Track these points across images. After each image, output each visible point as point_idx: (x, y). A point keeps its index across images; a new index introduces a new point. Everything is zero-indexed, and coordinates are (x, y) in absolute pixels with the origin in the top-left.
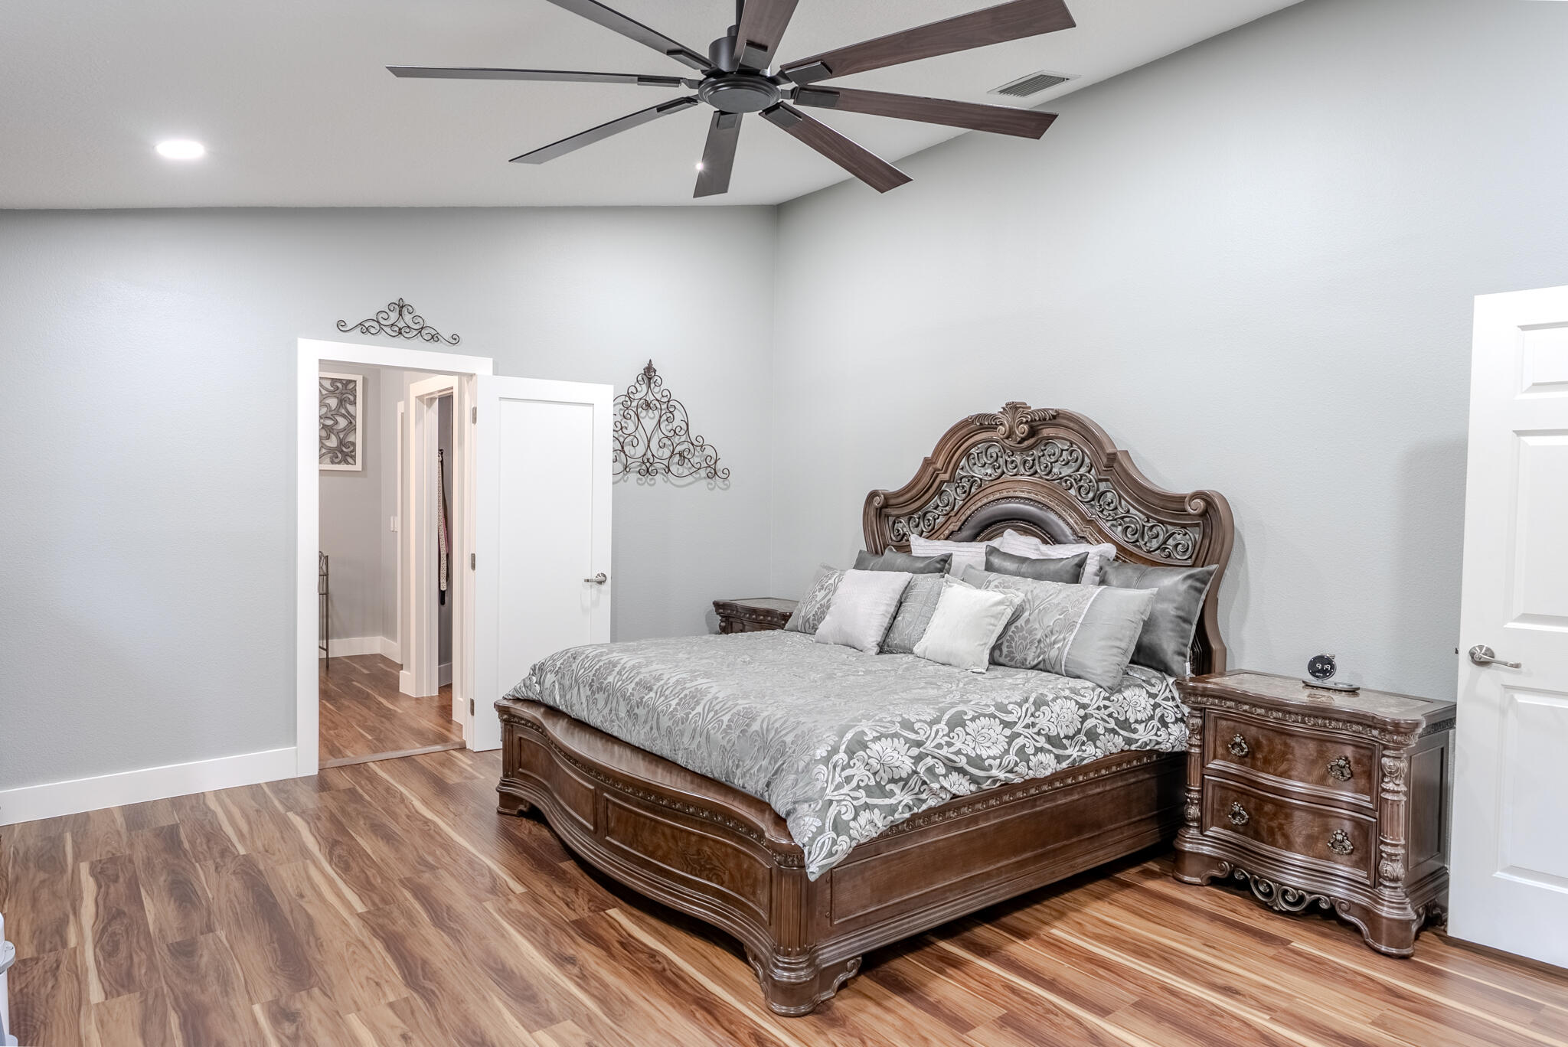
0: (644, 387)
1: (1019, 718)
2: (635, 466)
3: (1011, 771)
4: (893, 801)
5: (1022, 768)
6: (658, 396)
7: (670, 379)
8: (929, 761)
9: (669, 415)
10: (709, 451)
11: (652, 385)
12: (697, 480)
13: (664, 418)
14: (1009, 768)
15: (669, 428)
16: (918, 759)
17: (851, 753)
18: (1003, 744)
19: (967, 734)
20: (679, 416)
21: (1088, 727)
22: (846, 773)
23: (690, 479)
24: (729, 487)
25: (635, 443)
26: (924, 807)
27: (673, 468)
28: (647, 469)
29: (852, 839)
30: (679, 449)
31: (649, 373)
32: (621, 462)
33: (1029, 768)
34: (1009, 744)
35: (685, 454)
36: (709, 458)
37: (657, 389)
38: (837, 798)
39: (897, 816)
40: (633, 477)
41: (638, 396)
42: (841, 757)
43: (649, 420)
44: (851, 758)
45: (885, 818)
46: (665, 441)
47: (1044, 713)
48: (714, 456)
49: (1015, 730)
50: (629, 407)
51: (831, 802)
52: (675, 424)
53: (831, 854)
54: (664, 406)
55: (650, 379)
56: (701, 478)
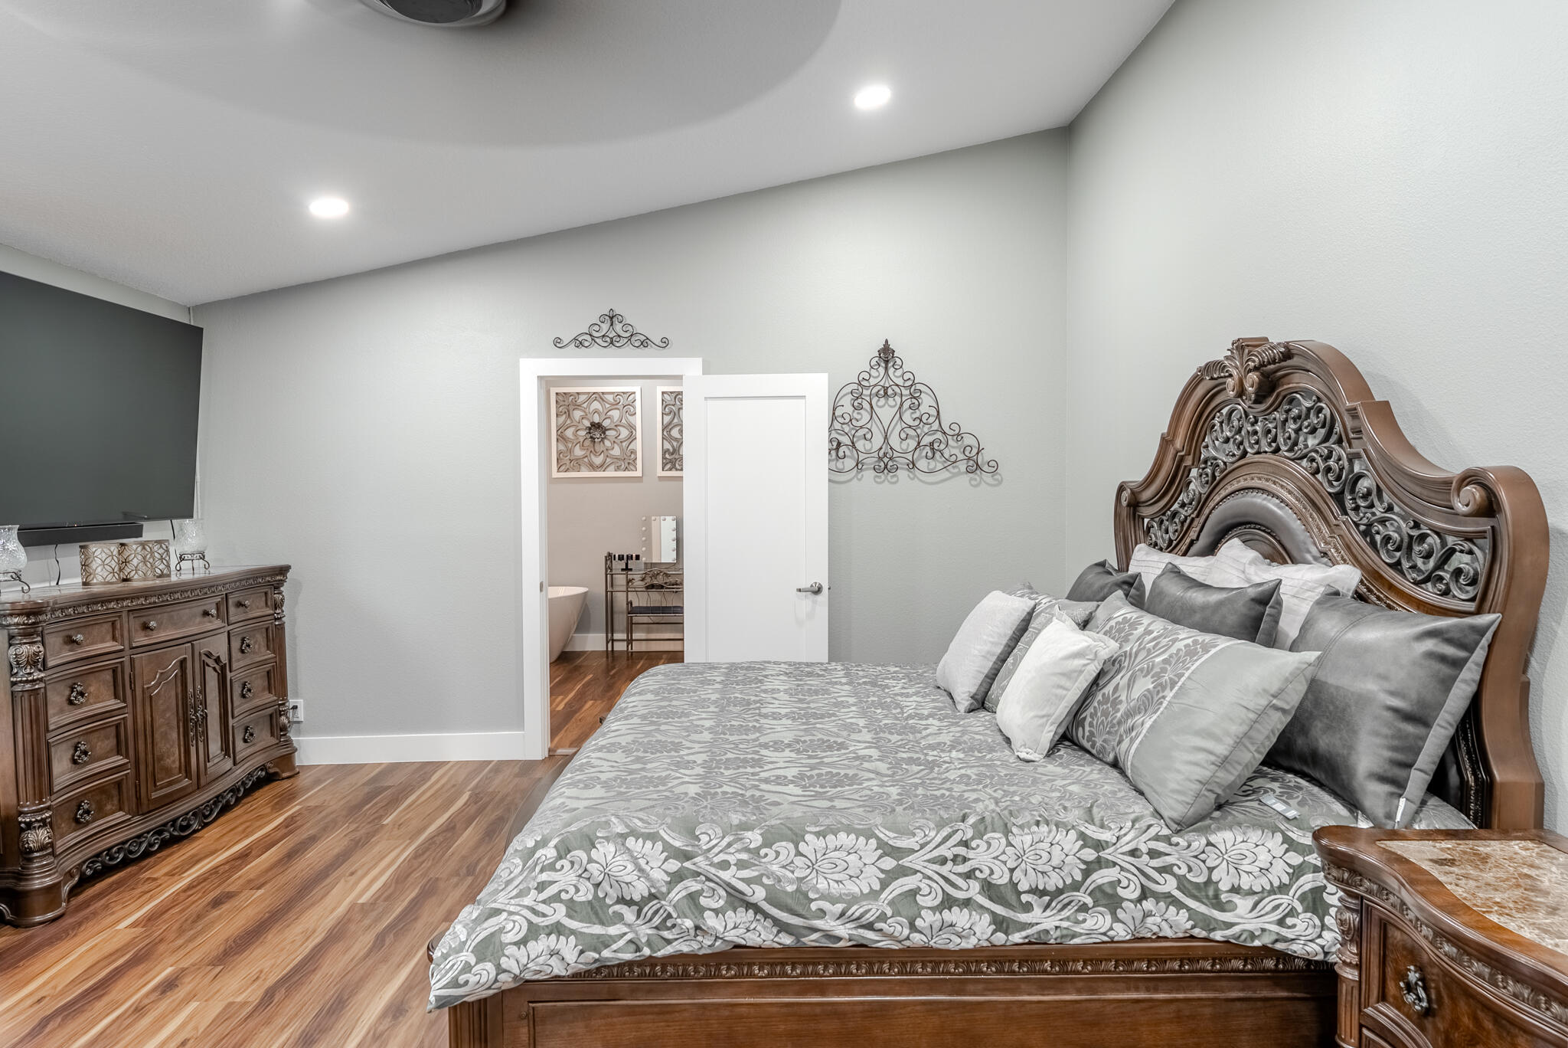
0: (882, 370)
1: (922, 846)
2: (871, 461)
3: (870, 927)
4: (613, 930)
5: (897, 927)
6: (900, 382)
7: (913, 359)
8: (693, 886)
9: (914, 401)
10: (968, 440)
11: (891, 371)
12: (954, 475)
13: (906, 405)
14: (864, 921)
15: (914, 416)
16: (677, 877)
17: (563, 851)
18: (871, 879)
19: (799, 854)
20: (926, 401)
21: (1100, 882)
22: (544, 877)
23: (945, 474)
24: (1000, 482)
25: (868, 436)
26: (668, 950)
27: (922, 464)
28: (886, 464)
29: (500, 970)
30: (927, 440)
31: (886, 354)
32: (852, 457)
33: (913, 927)
34: (884, 885)
35: (936, 446)
36: (969, 449)
37: (899, 373)
38: (512, 909)
39: (606, 953)
40: (869, 475)
41: (873, 381)
42: (549, 853)
43: (886, 411)
44: (560, 857)
45: (582, 952)
46: (911, 432)
47: (989, 845)
48: (974, 443)
49: (906, 862)
50: (860, 394)
51: (497, 912)
52: (924, 409)
53: (454, 984)
54: (906, 392)
55: (887, 362)
56: (960, 473)
